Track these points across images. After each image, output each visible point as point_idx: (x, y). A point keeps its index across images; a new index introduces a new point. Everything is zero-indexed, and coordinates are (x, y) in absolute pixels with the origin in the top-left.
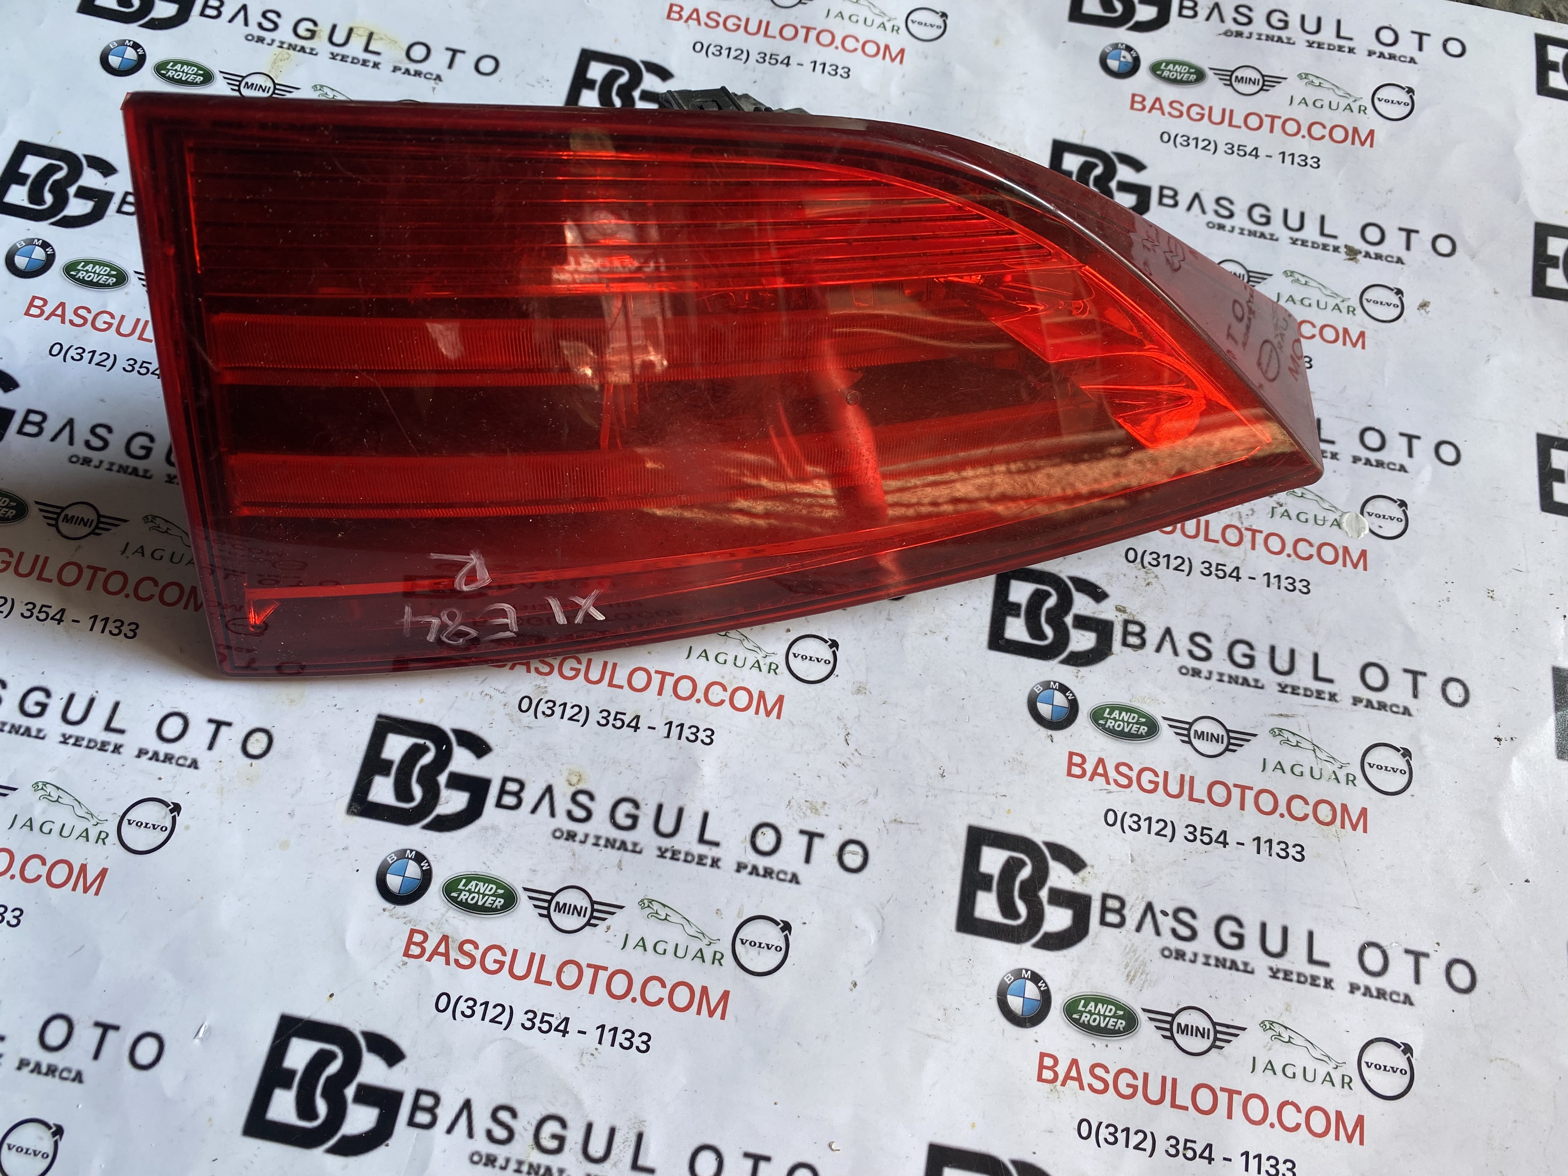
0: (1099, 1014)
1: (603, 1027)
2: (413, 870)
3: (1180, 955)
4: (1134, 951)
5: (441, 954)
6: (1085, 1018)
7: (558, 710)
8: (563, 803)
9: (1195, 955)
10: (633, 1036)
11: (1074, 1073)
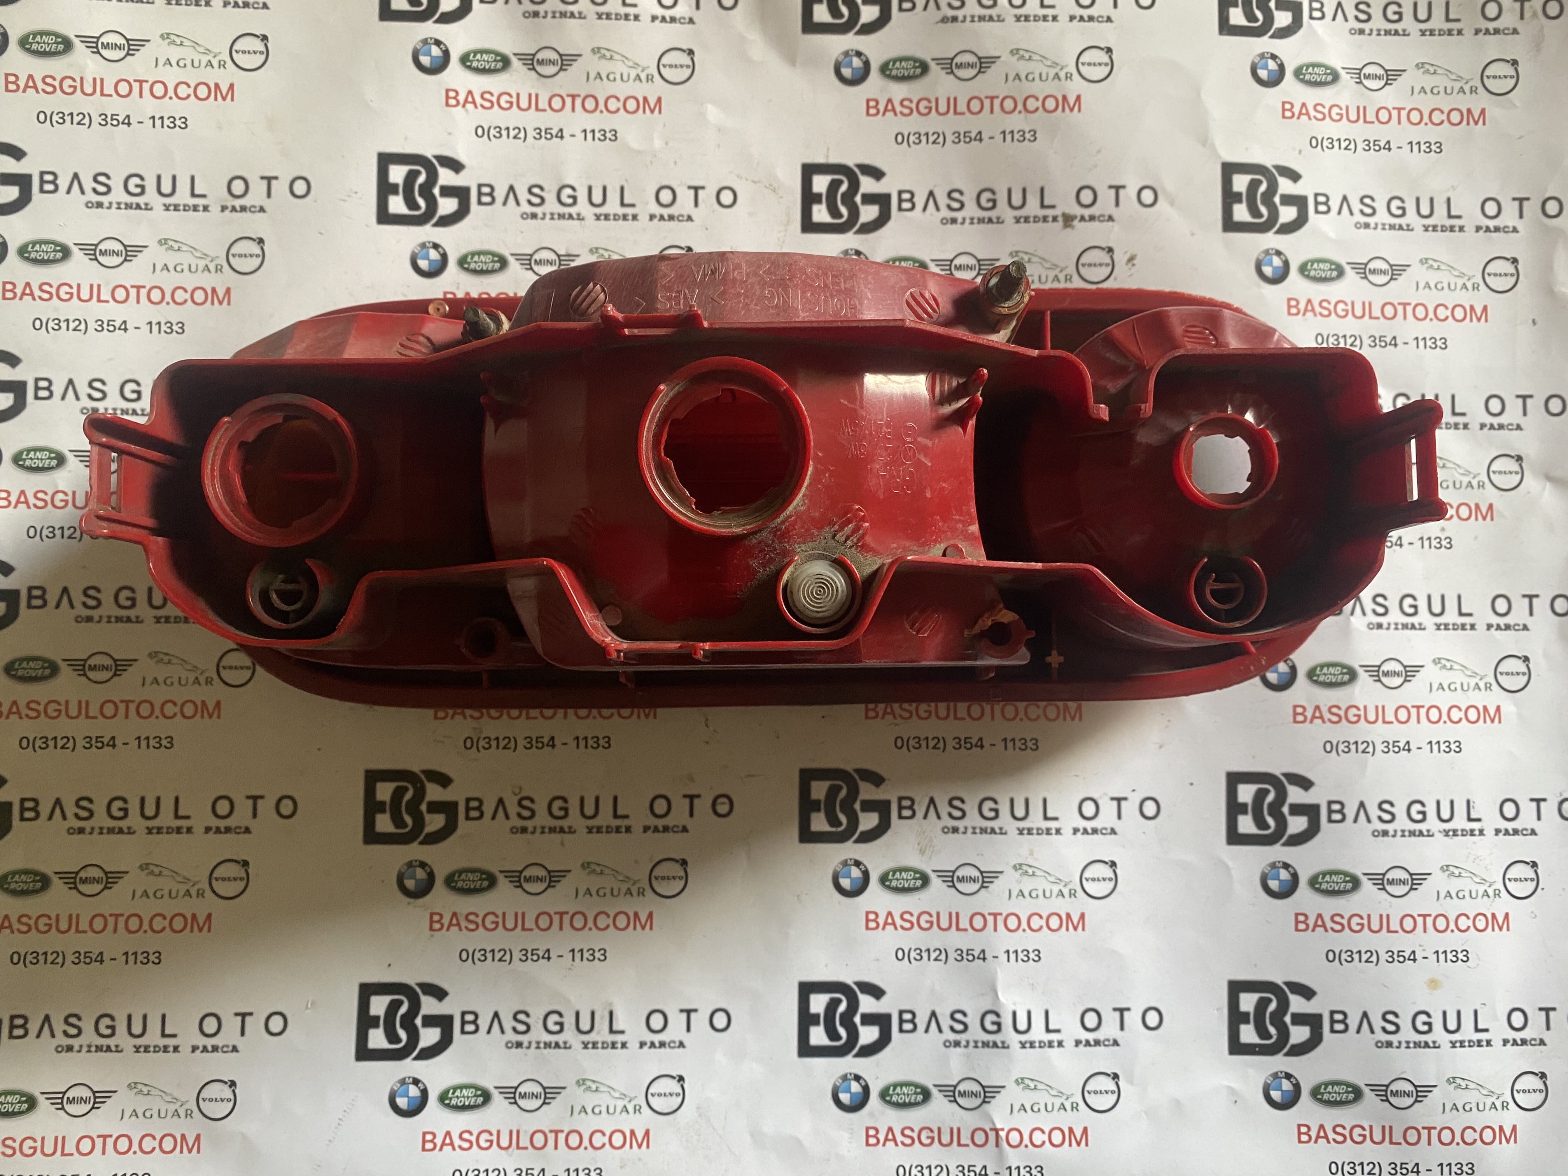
0: (903, 879)
1: (573, 951)
2: (420, 874)
3: (955, 830)
4: (924, 833)
5: (455, 925)
6: (894, 884)
7: (494, 743)
8: (513, 809)
9: (966, 828)
10: (594, 951)
11: (890, 921)
